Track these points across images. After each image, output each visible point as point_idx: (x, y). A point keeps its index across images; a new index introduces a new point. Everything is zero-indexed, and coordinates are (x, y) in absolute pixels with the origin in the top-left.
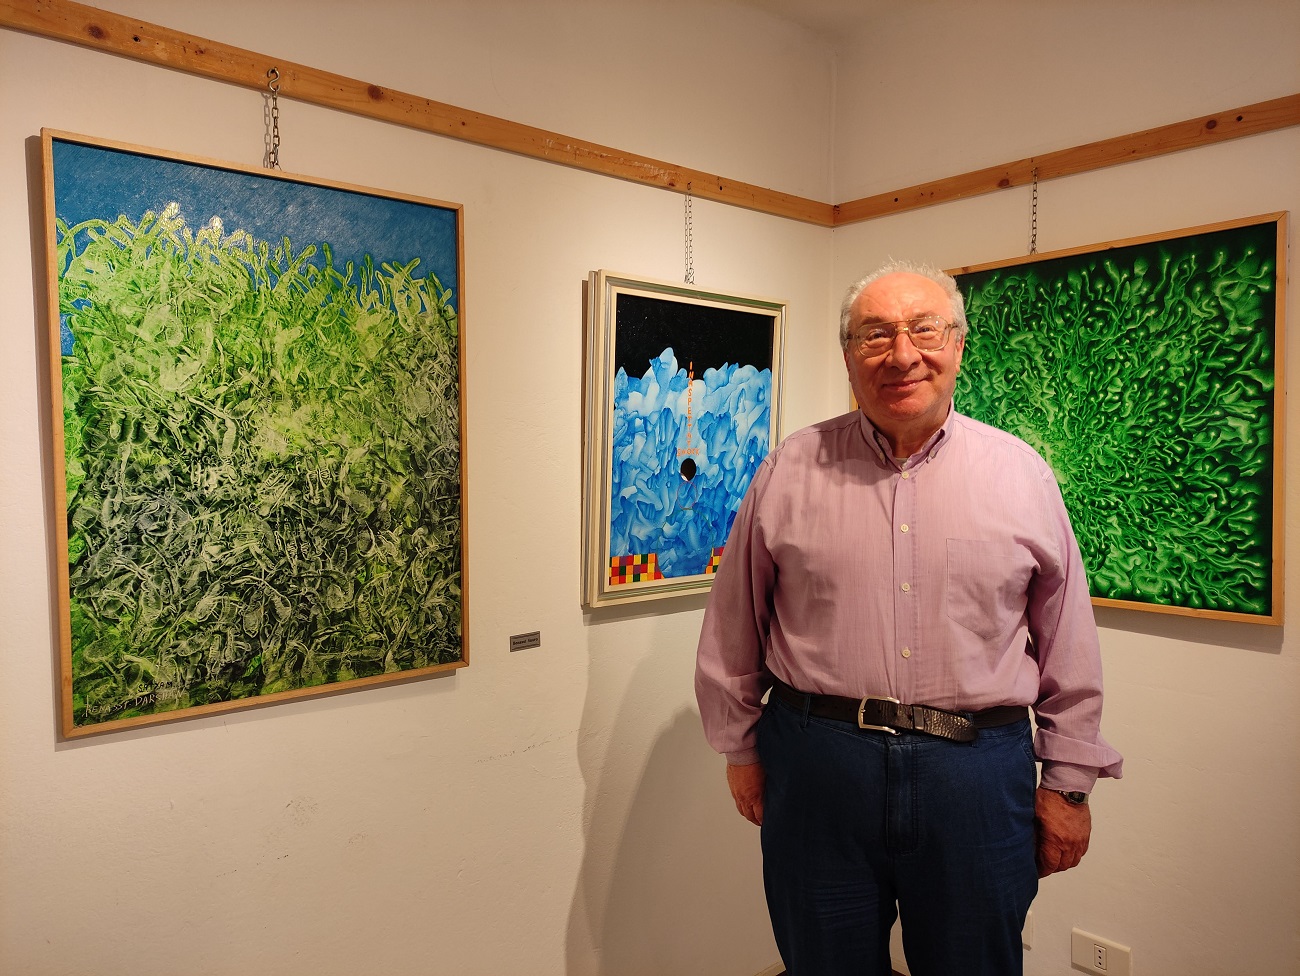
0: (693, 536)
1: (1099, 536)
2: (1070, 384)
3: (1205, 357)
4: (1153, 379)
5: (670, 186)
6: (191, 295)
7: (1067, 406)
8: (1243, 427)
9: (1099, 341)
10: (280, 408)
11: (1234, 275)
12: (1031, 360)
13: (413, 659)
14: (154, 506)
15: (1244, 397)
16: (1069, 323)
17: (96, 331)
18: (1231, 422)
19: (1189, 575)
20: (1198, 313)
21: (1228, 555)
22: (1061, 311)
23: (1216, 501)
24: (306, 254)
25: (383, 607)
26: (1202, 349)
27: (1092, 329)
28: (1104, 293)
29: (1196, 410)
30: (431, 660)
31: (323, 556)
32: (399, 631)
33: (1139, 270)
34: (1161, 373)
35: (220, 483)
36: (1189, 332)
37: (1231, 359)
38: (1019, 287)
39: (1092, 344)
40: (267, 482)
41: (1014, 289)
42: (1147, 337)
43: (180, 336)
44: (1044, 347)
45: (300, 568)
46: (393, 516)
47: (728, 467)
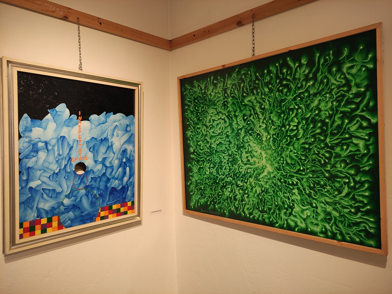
1: (289, 199)
2: (272, 121)
3: (339, 106)
4: (313, 118)
5: (65, 18)
7: (272, 132)
8: (361, 144)
9: (285, 99)
11: (354, 60)
12: (254, 109)
15: (361, 127)
16: (271, 91)
18: (355, 141)
19: (335, 223)
20: (335, 82)
21: (356, 214)
22: (267, 84)
23: (348, 183)
26: (338, 101)
27: (282, 93)
28: (287, 74)
29: (336, 134)
33: (304, 61)
34: (317, 115)
36: (330, 93)
37: (353, 106)
38: (248, 73)
39: (283, 101)
41: (245, 74)
42: (309, 96)
44: (260, 103)
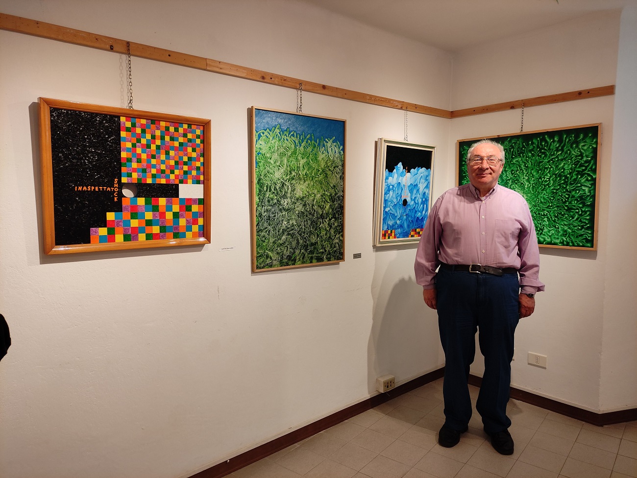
0: (405, 225)
1: (541, 224)
2: (533, 175)
3: (576, 167)
4: (560, 174)
5: (401, 108)
6: (282, 150)
7: (532, 182)
8: (587, 189)
9: (543, 161)
10: (301, 182)
11: (585, 142)
12: (520, 167)
13: (330, 258)
14: (273, 210)
15: (587, 180)
16: (533, 155)
17: (262, 161)
18: (583, 188)
19: (569, 236)
20: (574, 153)
21: (581, 229)
22: (530, 151)
23: (578, 212)
24: (308, 137)
25: (324, 242)
26: (575, 165)
27: (541, 157)
28: (545, 146)
29: (573, 184)
30: (335, 259)
31: (310, 226)
32: (327, 249)
33: (556, 139)
34: (562, 172)
35: (287, 204)
36: (571, 159)
37: (584, 168)
38: (517, 143)
39: (541, 162)
40: (298, 204)
41: (514, 143)
42: (558, 161)
43: (279, 162)
44: (525, 163)
45: (304, 229)
46: (327, 215)
47: (416, 202)
